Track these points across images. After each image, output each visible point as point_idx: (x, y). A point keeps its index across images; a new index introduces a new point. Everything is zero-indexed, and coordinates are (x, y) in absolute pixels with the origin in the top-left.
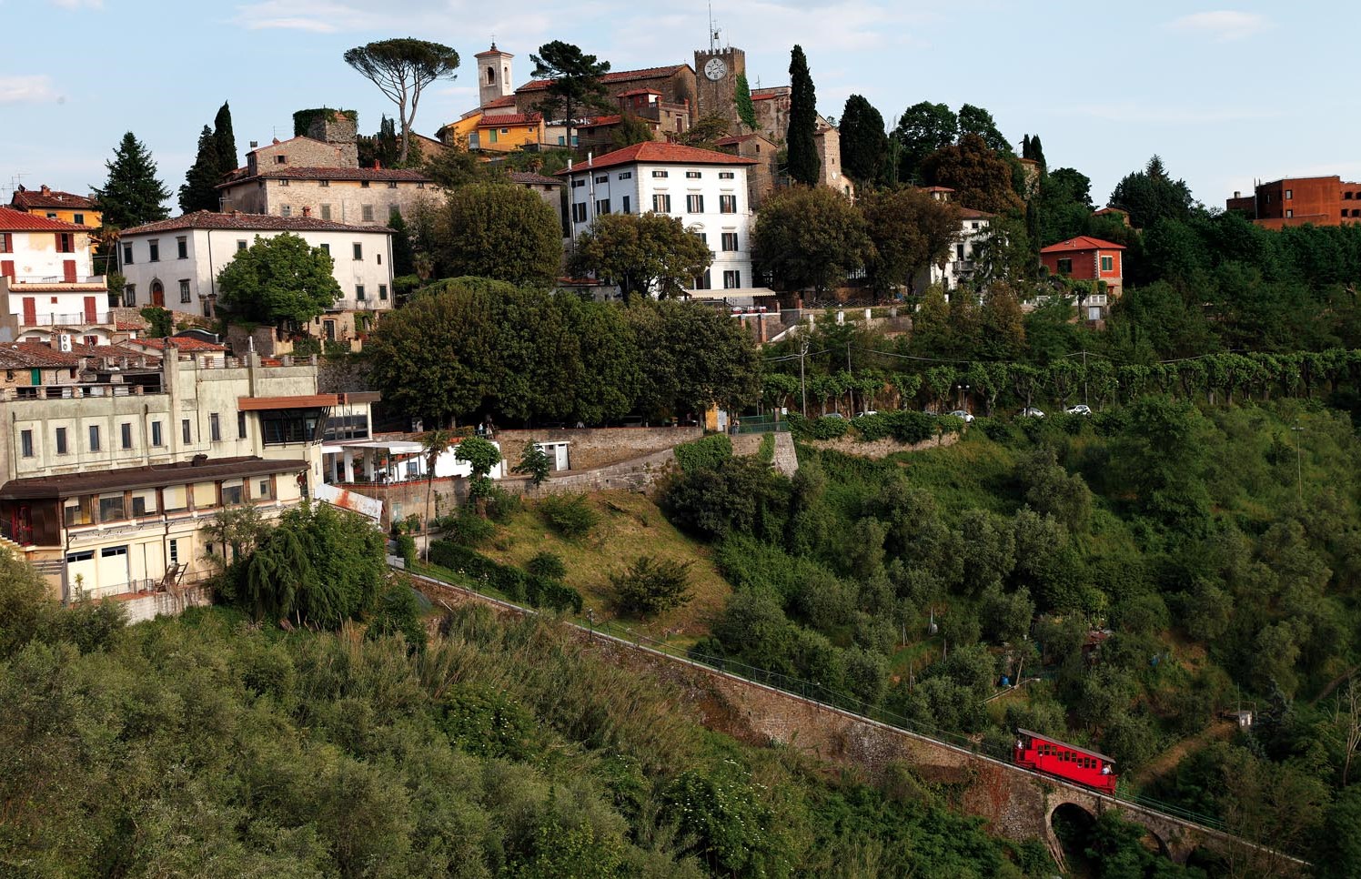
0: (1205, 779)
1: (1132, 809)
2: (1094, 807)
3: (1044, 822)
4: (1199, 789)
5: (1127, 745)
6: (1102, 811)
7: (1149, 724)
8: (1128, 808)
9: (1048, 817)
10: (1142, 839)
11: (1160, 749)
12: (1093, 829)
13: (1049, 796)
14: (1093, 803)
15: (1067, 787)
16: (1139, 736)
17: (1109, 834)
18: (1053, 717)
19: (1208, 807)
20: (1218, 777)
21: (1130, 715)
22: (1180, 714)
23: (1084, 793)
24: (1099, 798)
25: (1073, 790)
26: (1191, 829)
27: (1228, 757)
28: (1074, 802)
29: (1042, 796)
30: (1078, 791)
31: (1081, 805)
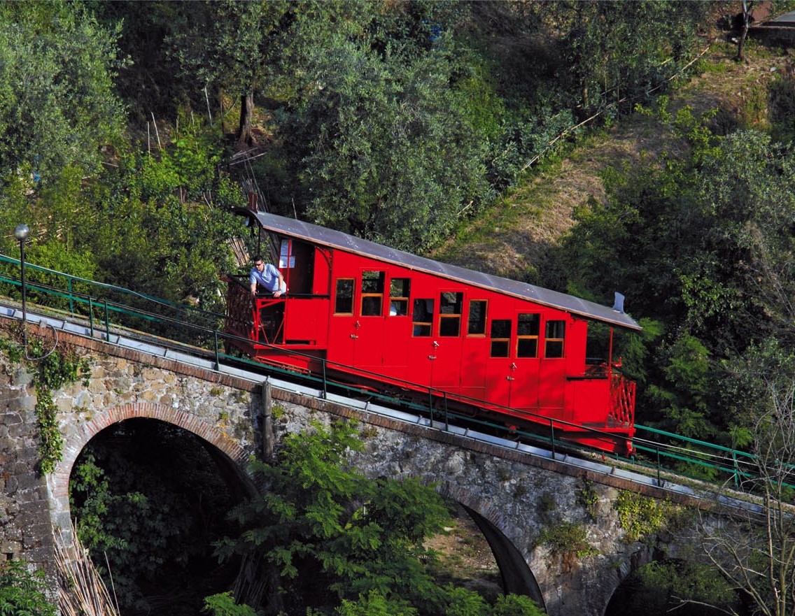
0: (675, 289)
1: (390, 425)
2: (240, 429)
3: (41, 503)
4: (652, 328)
5: (368, 170)
6: (272, 441)
7: (454, 79)
8: (376, 420)
9: (57, 483)
10: (429, 543)
11: (499, 181)
12: (237, 514)
13: (62, 397)
14: (238, 411)
15: (130, 356)
16: (417, 130)
17: (300, 532)
18: (69, 72)
19: (686, 399)
20: (724, 276)
21: (379, 47)
22: (577, 32)
23: (202, 376)
24: (259, 391)
25: (154, 364)
26: (624, 487)
27: (765, 193)
28: (160, 414)
29: (30, 400)
30: (177, 369)
31: (190, 424)
